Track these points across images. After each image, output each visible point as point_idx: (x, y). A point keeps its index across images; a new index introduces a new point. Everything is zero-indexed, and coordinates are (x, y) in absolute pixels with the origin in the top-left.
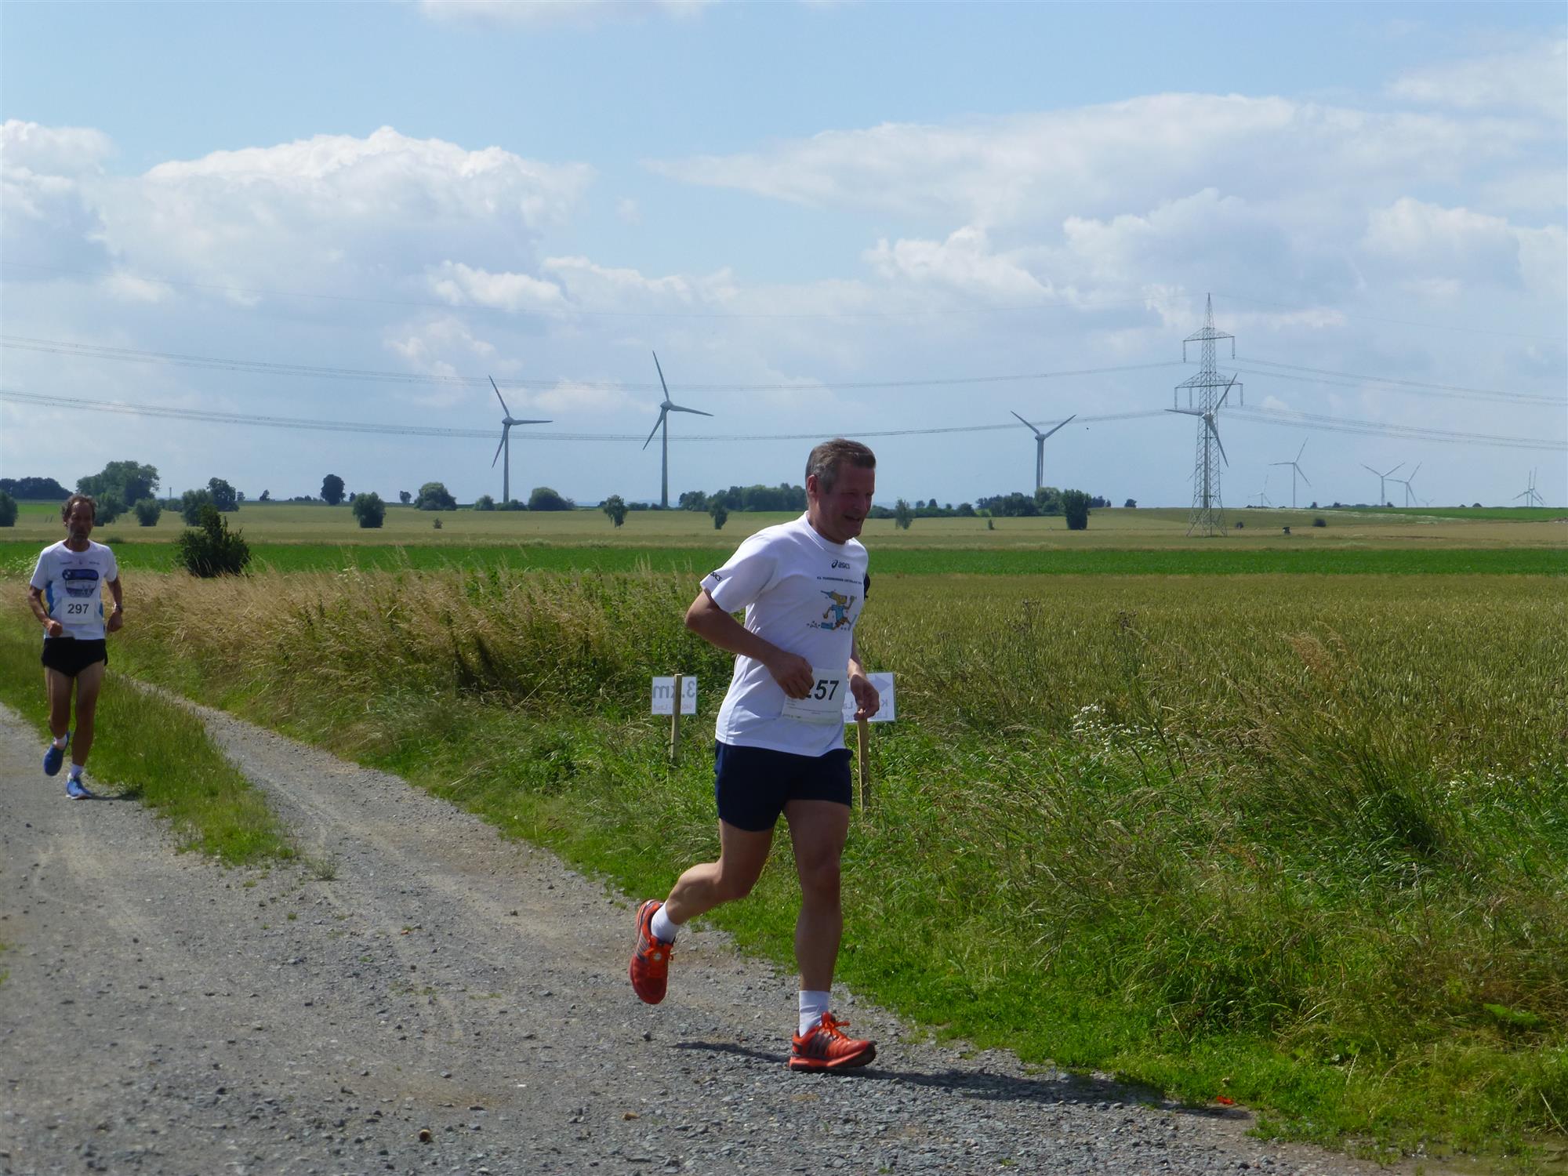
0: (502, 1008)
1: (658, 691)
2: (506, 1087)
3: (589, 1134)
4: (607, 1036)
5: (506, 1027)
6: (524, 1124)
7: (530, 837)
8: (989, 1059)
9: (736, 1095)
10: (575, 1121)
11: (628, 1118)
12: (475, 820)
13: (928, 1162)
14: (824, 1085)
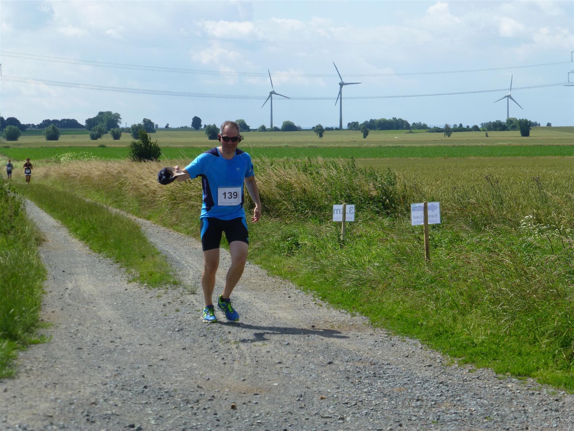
0: (267, 350)
1: (335, 211)
2: (269, 385)
3: (305, 405)
4: (313, 362)
5: (269, 359)
6: (277, 401)
7: (281, 275)
8: (481, 373)
9: (370, 388)
10: (299, 400)
11: (322, 398)
12: (257, 267)
13: (453, 418)
14: (408, 384)
